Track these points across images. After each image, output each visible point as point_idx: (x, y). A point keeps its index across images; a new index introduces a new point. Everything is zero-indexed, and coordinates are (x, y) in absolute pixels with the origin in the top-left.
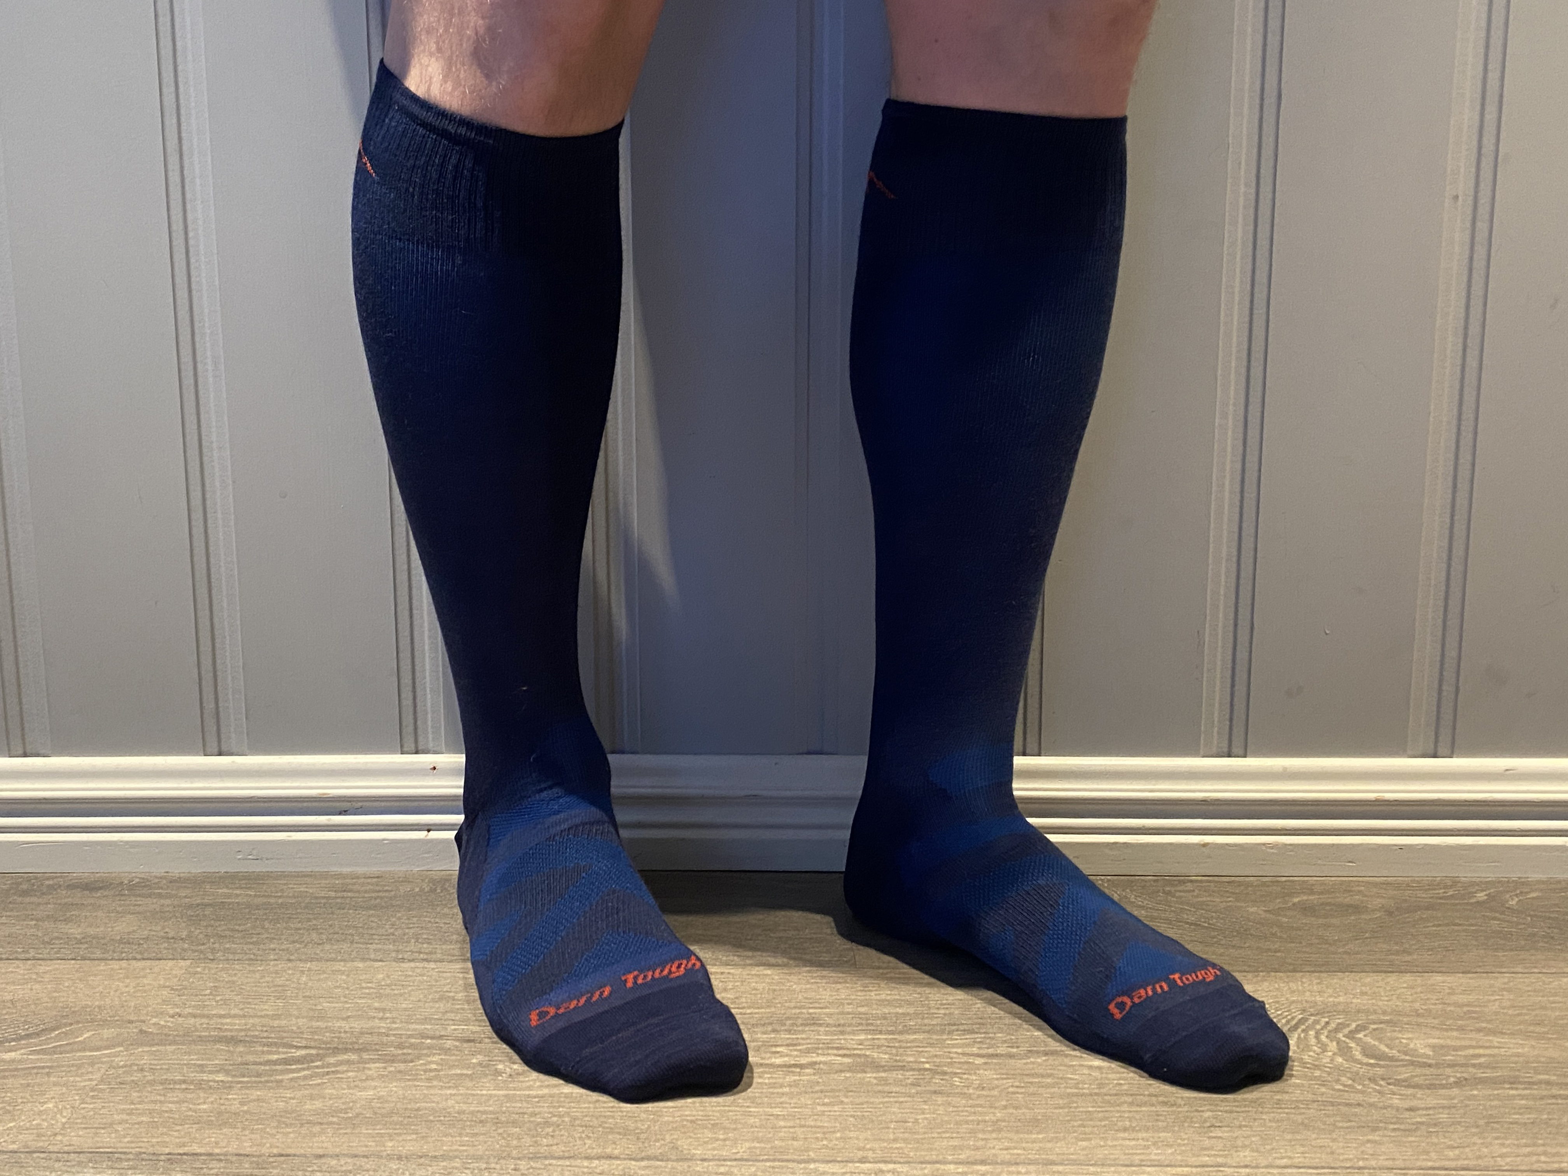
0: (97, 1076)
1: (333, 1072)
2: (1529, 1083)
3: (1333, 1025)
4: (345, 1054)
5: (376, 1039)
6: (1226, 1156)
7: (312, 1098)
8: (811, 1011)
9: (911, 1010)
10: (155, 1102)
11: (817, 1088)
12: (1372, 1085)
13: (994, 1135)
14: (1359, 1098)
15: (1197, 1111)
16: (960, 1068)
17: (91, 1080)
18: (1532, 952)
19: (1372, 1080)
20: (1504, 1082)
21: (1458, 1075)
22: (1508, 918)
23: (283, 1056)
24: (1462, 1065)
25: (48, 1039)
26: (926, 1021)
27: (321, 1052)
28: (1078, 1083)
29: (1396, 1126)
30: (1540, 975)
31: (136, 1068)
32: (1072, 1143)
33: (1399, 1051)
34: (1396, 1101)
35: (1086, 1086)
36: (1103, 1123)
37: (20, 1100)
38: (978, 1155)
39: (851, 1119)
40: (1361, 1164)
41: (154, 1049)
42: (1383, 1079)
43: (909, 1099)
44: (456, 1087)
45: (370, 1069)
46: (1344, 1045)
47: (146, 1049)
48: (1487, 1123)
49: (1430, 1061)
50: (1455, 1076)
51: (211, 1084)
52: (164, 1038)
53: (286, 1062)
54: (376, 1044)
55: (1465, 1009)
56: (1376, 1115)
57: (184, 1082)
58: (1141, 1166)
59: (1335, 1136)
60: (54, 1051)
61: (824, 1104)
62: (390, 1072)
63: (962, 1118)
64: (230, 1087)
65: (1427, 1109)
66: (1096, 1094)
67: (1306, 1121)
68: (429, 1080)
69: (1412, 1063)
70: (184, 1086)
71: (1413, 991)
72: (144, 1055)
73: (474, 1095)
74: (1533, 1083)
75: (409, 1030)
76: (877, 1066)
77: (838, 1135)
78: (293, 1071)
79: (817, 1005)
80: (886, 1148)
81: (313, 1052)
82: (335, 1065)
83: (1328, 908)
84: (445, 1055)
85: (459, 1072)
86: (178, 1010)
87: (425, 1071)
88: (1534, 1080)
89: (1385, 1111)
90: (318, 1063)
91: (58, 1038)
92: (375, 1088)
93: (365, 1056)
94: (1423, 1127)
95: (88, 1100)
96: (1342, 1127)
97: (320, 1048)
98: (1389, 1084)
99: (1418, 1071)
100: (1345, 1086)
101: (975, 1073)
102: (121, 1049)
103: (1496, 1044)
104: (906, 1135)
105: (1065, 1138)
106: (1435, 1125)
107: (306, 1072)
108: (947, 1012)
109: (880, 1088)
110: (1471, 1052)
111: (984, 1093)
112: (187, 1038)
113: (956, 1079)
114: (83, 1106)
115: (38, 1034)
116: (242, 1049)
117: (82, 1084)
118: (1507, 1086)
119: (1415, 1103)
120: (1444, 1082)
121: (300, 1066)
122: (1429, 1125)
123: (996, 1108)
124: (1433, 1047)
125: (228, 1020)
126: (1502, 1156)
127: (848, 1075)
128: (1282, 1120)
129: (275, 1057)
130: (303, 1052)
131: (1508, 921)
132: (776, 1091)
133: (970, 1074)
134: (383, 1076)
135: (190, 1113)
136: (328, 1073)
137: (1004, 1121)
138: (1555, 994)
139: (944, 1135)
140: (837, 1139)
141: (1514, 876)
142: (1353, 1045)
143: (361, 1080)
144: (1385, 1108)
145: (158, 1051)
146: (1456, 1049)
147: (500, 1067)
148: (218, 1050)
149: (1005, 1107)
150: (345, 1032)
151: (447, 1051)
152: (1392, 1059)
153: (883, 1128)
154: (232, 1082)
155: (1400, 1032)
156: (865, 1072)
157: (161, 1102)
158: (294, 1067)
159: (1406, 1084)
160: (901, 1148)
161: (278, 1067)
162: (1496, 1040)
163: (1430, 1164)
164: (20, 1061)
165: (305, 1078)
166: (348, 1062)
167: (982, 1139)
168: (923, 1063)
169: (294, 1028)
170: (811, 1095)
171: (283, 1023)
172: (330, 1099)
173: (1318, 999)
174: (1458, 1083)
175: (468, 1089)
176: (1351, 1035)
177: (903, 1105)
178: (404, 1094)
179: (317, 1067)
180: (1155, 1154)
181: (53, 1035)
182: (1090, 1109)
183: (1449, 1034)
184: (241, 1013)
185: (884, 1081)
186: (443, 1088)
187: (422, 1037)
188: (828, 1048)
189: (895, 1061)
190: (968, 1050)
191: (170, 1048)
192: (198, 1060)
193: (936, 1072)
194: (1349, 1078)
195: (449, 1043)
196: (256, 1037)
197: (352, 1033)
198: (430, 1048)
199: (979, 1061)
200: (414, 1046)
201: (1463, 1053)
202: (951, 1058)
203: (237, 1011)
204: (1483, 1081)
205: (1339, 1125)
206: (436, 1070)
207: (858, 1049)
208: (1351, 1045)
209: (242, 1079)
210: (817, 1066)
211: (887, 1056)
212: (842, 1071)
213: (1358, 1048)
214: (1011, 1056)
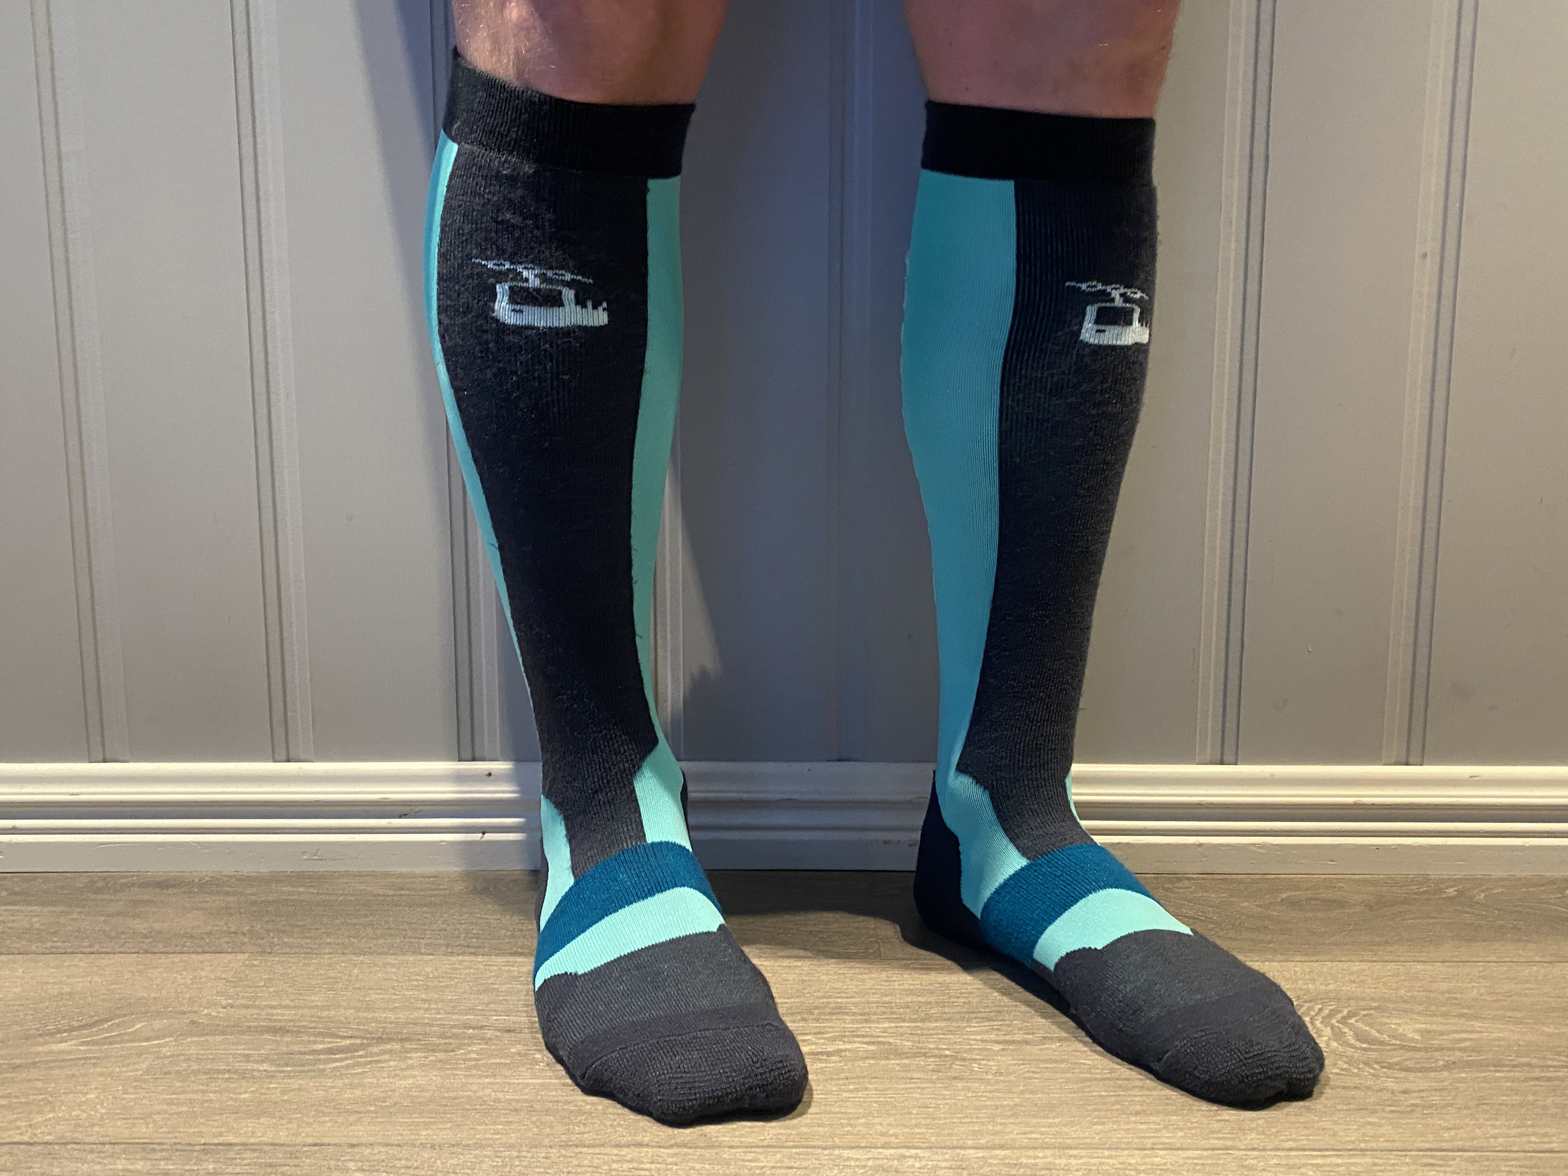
0: (143, 1066)
1: (376, 1061)
2: (1514, 1066)
3: (1326, 1012)
4: (388, 1043)
5: (419, 1029)
6: (1234, 1139)
7: (352, 1087)
8: (838, 1000)
11: (843, 1075)
12: (1367, 1069)
13: (1012, 1120)
14: (1357, 1081)
16: (979, 1055)
17: (136, 1070)
18: (1503, 942)
19: (1366, 1064)
20: (1488, 1065)
21: (1447, 1059)
22: (1477, 912)
23: (330, 1046)
24: (1448, 1049)
25: (100, 1030)
27: (365, 1041)
29: (1393, 1109)
30: (1512, 964)
32: (1087, 1128)
33: (1389, 1036)
34: (1390, 1084)
36: (1116, 1108)
37: (63, 1091)
38: (997, 1139)
39: (875, 1105)
40: (1362, 1145)
42: (1377, 1063)
43: (929, 1085)
44: (494, 1076)
46: (1337, 1030)
47: (195, 1039)
48: (1478, 1105)
49: (1418, 1045)
50: (1444, 1060)
51: (255, 1073)
52: (215, 1029)
53: (330, 1051)
54: (419, 1034)
55: (1447, 995)
56: (1373, 1097)
57: (229, 1071)
58: (1153, 1149)
59: (1335, 1119)
60: (104, 1041)
61: (850, 1092)
62: (431, 1061)
63: (981, 1103)
64: (273, 1076)
65: (1420, 1091)
66: (1108, 1081)
68: (468, 1069)
69: (1402, 1047)
70: (227, 1076)
71: (1398, 979)
72: (192, 1045)
73: (510, 1083)
75: (452, 1020)
76: (899, 1053)
77: (863, 1121)
78: (337, 1060)
79: (843, 995)
80: (908, 1133)
81: (358, 1041)
82: (378, 1055)
83: (1313, 902)
84: (486, 1044)
85: (498, 1061)
86: (230, 1001)
87: (465, 1060)
88: (1517, 1062)
89: (1380, 1094)
90: (361, 1053)
91: (109, 1029)
92: (415, 1076)
93: (408, 1045)
94: (1418, 1110)
95: (132, 1090)
96: (1343, 1112)
97: (363, 1038)
98: (1382, 1067)
99: (1410, 1054)
100: (1342, 1070)
101: (994, 1060)
102: (171, 1039)
103: (1478, 1029)
104: (929, 1121)
105: (1080, 1123)
106: (1429, 1107)
107: (348, 1062)
108: (967, 1000)
109: (902, 1074)
110: (1457, 1036)
111: (1002, 1078)
112: (237, 1028)
113: (974, 1067)
114: (124, 1096)
115: (91, 1026)
116: (288, 1039)
117: (128, 1074)
118: (1492, 1069)
119: (1407, 1086)
120: (1433, 1065)
121: (343, 1056)
122: (1424, 1107)
123: (1013, 1093)
124: (1421, 1032)
125: (278, 1011)
126: (1495, 1137)
127: (872, 1062)
129: (320, 1047)
130: (348, 1042)
131: (1477, 915)
133: (988, 1060)
134: (423, 1065)
135: (230, 1103)
136: (370, 1062)
137: (1022, 1106)
138: (1527, 982)
139: (964, 1121)
140: (861, 1125)
141: (1477, 873)
142: (1346, 1030)
143: (401, 1069)
144: (1381, 1090)
145: (206, 1041)
146: (1442, 1033)
147: (537, 1057)
148: (266, 1040)
149: (1022, 1092)
150: (392, 1023)
151: (487, 1041)
152: (1382, 1043)
153: (905, 1114)
154: (275, 1072)
155: (1388, 1017)
156: (888, 1059)
157: (203, 1092)
158: (338, 1056)
159: (1397, 1067)
160: (923, 1134)
161: (322, 1057)
162: (1477, 1025)
163: (1427, 1146)
164: (69, 1052)
165: (347, 1067)
166: (390, 1051)
167: (1001, 1124)
168: (944, 1049)
169: (342, 1019)
170: (836, 1082)
171: (332, 1013)
172: (370, 1088)
173: (1311, 986)
174: (1448, 1066)
175: (506, 1077)
176: (1344, 1021)
177: (925, 1091)
178: (442, 1084)
179: (360, 1056)
180: (1166, 1137)
181: (106, 1026)
182: (1103, 1094)
183: (1435, 1019)
184: (291, 1003)
185: (906, 1068)
186: (480, 1077)
187: (465, 1028)
188: (854, 1036)
189: (918, 1048)
190: (986, 1037)
191: (218, 1038)
192: (245, 1049)
193: (956, 1058)
194: (1346, 1062)
195: (490, 1033)
196: (304, 1027)
197: (397, 1023)
198: (470, 1037)
199: (997, 1047)
200: (456, 1036)
201: (1449, 1038)
202: (970, 1045)
203: (286, 1002)
204: (1469, 1064)
205: (1339, 1107)
206: (476, 1059)
207: (882, 1037)
208: (1344, 1030)
209: (286, 1069)
210: (843, 1054)
211: (909, 1044)
212: (867, 1058)
213: (1352, 1033)
214: (1027, 1043)
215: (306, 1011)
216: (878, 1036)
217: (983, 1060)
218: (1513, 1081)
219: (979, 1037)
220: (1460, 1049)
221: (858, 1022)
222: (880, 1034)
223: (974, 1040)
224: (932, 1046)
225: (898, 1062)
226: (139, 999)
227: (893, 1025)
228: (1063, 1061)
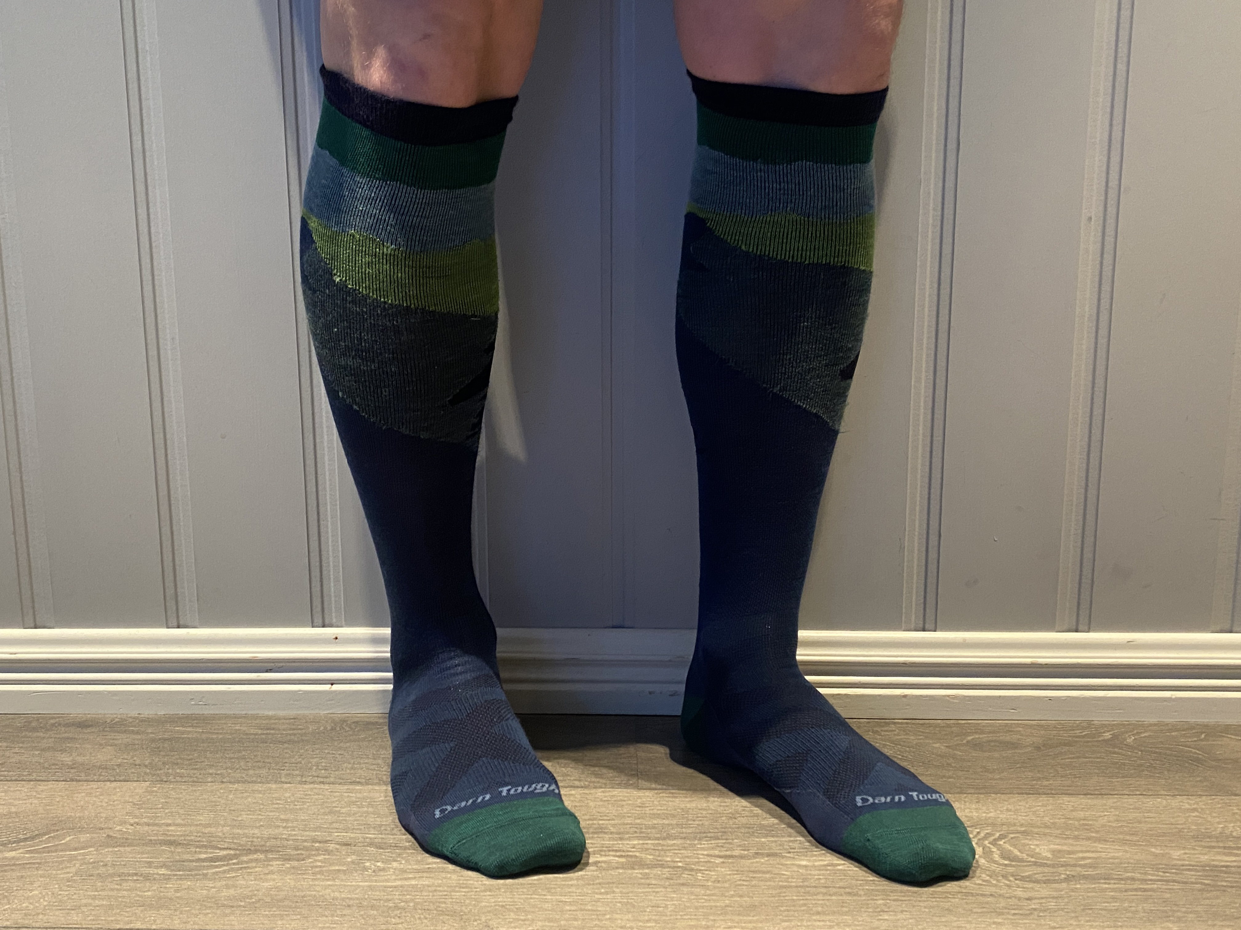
0: (73, 870)
1: (245, 867)
2: (1119, 879)
4: (255, 853)
5: (278, 842)
7: (227, 887)
8: (601, 822)
9: (674, 822)
10: (112, 890)
11: (598, 881)
12: (1004, 881)
14: (993, 889)
15: (872, 900)
16: (704, 866)
17: (68, 873)
18: (1137, 779)
19: (1004, 876)
20: (1100, 879)
21: (1068, 873)
22: (1124, 752)
23: (211, 856)
24: (1072, 865)
25: (41, 841)
26: (684, 830)
27: (238, 852)
28: (788, 878)
29: (1016, 912)
30: (1140, 796)
31: (102, 864)
33: (1027, 855)
35: (794, 880)
36: (802, 908)
37: (15, 888)
39: (618, 905)
41: (116, 849)
42: (1013, 876)
43: (663, 890)
44: (334, 880)
45: (272, 866)
46: (988, 849)
47: (110, 849)
48: (1083, 910)
49: (1048, 862)
50: (1066, 874)
51: (155, 876)
52: (125, 842)
53: (212, 860)
54: (278, 847)
55: (1081, 822)
56: (1003, 903)
57: (136, 874)
59: (970, 919)
60: (45, 850)
61: (601, 893)
62: (288, 868)
63: (700, 904)
64: (169, 879)
65: (1041, 898)
66: (800, 886)
67: (951, 908)
68: (314, 874)
69: (1035, 864)
70: (135, 878)
71: (1045, 808)
72: (108, 854)
73: (345, 885)
74: (1122, 879)
75: (303, 836)
76: (642, 864)
78: (217, 867)
79: (605, 818)
81: (232, 852)
82: (247, 862)
83: (992, 744)
84: (329, 855)
85: (337, 868)
86: (136, 820)
87: (312, 867)
88: (1123, 877)
90: (234, 861)
92: (274, 880)
93: (270, 856)
94: (1036, 913)
95: (65, 888)
96: (977, 913)
97: (237, 849)
98: (1016, 879)
99: (1040, 869)
100: (984, 881)
101: (714, 871)
102: (93, 849)
103: (1100, 850)
105: (772, 920)
106: (1045, 911)
107: (225, 868)
108: (701, 823)
109: (643, 881)
110: (1081, 855)
111: (719, 885)
112: (141, 841)
113: (700, 875)
114: (60, 893)
115: (35, 838)
116: (180, 850)
117: (62, 876)
118: (1103, 881)
119: (1032, 894)
120: (1057, 878)
121: (220, 863)
122: (1041, 911)
123: (726, 896)
124: (1053, 851)
125: (172, 828)
127: (621, 871)
128: (933, 907)
129: (203, 856)
130: (225, 852)
131: (1123, 755)
132: (567, 883)
133: (710, 871)
134: (281, 871)
135: (137, 898)
136: (241, 869)
137: (731, 907)
138: (1149, 811)
139: (685, 917)
140: (606, 920)
141: (1133, 720)
143: (265, 874)
144: (1010, 898)
145: (119, 851)
146: (1069, 853)
147: (368, 864)
148: (163, 851)
149: (732, 896)
150: (258, 838)
151: (328, 852)
152: (1022, 860)
153: (641, 911)
154: (170, 875)
155: (1030, 840)
156: (634, 869)
157: (117, 890)
158: (217, 864)
159: (1028, 879)
161: (205, 864)
162: (1099, 846)
164: (18, 859)
165: (224, 872)
166: (257, 860)
167: (712, 920)
168: (677, 862)
169: (220, 834)
170: (591, 886)
171: (213, 830)
172: (241, 888)
173: (974, 814)
174: (1068, 879)
175: (342, 881)
176: (994, 843)
177: (658, 894)
178: (294, 885)
179: (234, 864)
181: (45, 838)
182: (795, 898)
183: (1067, 841)
184: (182, 822)
185: (646, 876)
186: (324, 880)
187: (313, 842)
188: (609, 851)
189: (658, 860)
190: (711, 852)
191: (128, 849)
192: (148, 858)
193: (686, 869)
194: (988, 875)
195: (332, 846)
196: (192, 840)
197: (262, 838)
198: (317, 849)
199: (718, 861)
200: (306, 849)
201: (1075, 856)
202: (698, 858)
203: (179, 821)
204: (1085, 877)
205: (975, 910)
206: (320, 867)
207: (631, 851)
208: (993, 850)
209: (178, 873)
210: (599, 865)
211: (651, 857)
212: (617, 868)
213: (998, 852)
214: (742, 857)
215: (193, 828)
216: (628, 851)
217: (706, 870)
218: (1116, 892)
219: (705, 853)
220: (1081, 866)
221: (614, 839)
222: (630, 849)
223: (703, 855)
224: (669, 859)
225: (641, 871)
226: (68, 818)
227: (641, 842)
228: (768, 872)
